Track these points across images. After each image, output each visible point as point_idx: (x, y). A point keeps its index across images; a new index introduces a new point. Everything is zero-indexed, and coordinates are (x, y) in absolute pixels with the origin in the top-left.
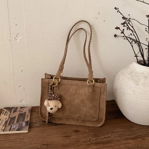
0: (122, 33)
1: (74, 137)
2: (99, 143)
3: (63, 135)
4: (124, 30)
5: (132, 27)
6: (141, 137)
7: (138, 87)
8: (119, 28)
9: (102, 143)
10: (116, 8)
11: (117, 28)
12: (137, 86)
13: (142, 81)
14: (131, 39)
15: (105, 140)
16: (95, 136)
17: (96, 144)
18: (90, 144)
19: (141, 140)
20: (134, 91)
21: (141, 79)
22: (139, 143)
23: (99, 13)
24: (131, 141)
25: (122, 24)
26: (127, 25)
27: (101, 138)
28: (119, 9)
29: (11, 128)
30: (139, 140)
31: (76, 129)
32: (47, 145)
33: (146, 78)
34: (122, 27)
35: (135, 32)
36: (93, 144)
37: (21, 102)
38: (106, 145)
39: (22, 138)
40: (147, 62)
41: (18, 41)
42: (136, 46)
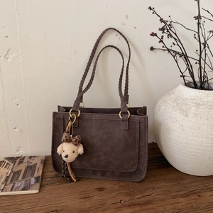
0: (161, 41)
1: (97, 197)
2: (135, 205)
3: (82, 196)
4: (162, 37)
5: (175, 34)
6: (196, 193)
7: (187, 119)
8: (156, 35)
9: (140, 205)
10: (150, 8)
11: (153, 34)
12: (185, 118)
13: (193, 110)
14: (174, 51)
15: (143, 199)
16: (128, 194)
17: (129, 206)
18: (120, 207)
19: (196, 196)
20: (181, 126)
21: (191, 108)
22: (194, 201)
23: (127, 17)
24: (181, 199)
25: (160, 30)
26: (168, 31)
27: (137, 197)
28: (155, 10)
29: (13, 186)
30: (193, 197)
31: (99, 186)
32: (57, 211)
33: (198, 105)
34: (160, 34)
35: (180, 41)
36: (125, 206)
37: (18, 150)
38: (145, 207)
39: (20, 203)
40: (199, 84)
41: (9, 60)
42: (181, 61)
